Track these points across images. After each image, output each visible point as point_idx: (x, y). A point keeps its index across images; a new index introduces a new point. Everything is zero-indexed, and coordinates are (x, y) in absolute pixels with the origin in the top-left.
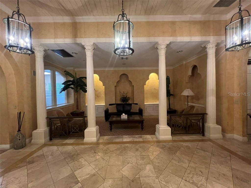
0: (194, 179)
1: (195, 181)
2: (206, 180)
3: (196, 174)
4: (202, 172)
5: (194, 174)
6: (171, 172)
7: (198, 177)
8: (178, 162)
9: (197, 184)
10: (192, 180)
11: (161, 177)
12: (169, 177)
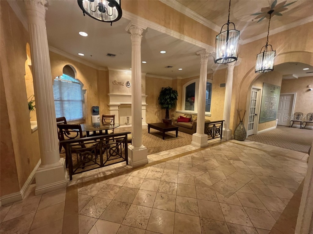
0: (168, 186)
1: (168, 185)
2: (159, 189)
3: (167, 192)
4: (161, 197)
5: (168, 192)
6: (189, 185)
7: (166, 190)
8: (188, 201)
9: (166, 183)
10: (170, 185)
11: (193, 179)
12: (188, 181)
